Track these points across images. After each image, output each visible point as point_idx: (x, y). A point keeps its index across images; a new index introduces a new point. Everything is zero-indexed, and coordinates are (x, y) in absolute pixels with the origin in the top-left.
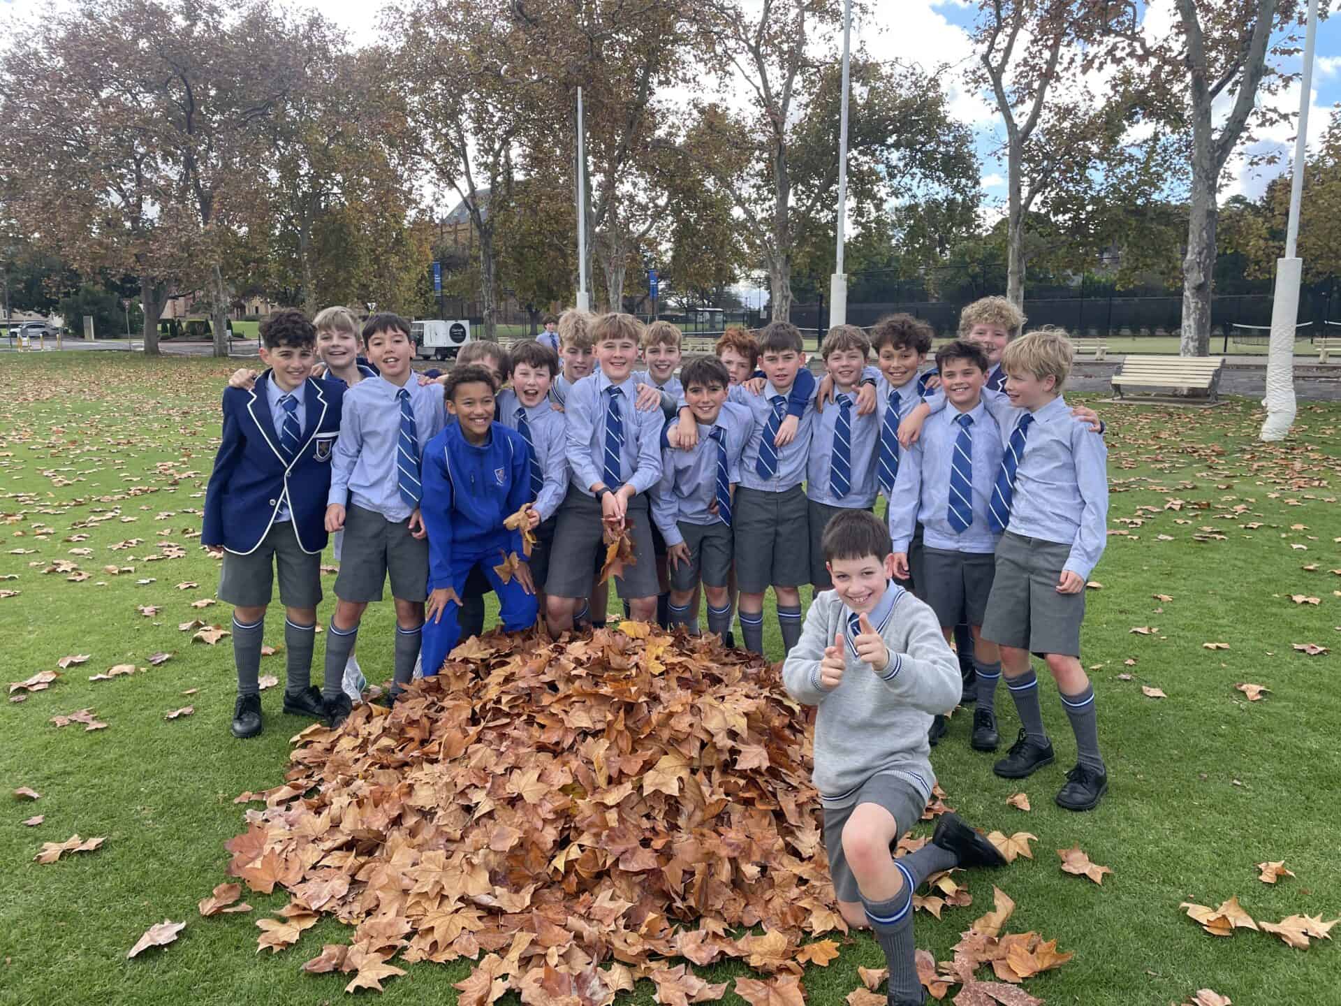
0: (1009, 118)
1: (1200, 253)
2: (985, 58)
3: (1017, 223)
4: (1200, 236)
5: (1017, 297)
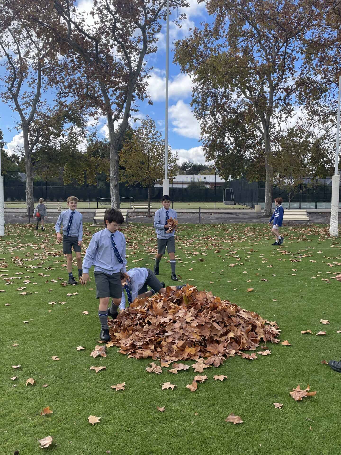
0: (21, 115)
1: (115, 174)
2: (10, 89)
3: (28, 156)
4: (114, 168)
5: (31, 186)
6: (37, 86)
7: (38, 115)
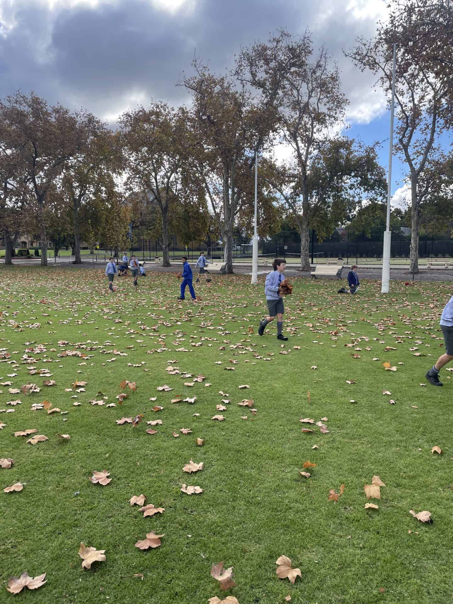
0: (411, 165)
2: (401, 141)
3: (415, 209)
5: (416, 241)
6: (430, 132)
7: (429, 163)
